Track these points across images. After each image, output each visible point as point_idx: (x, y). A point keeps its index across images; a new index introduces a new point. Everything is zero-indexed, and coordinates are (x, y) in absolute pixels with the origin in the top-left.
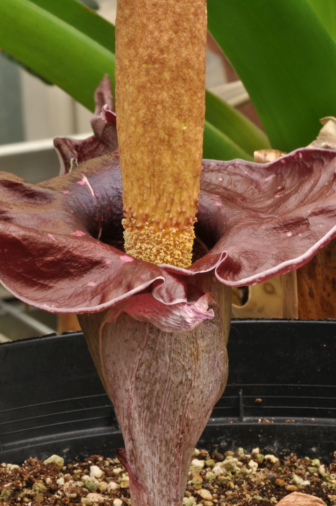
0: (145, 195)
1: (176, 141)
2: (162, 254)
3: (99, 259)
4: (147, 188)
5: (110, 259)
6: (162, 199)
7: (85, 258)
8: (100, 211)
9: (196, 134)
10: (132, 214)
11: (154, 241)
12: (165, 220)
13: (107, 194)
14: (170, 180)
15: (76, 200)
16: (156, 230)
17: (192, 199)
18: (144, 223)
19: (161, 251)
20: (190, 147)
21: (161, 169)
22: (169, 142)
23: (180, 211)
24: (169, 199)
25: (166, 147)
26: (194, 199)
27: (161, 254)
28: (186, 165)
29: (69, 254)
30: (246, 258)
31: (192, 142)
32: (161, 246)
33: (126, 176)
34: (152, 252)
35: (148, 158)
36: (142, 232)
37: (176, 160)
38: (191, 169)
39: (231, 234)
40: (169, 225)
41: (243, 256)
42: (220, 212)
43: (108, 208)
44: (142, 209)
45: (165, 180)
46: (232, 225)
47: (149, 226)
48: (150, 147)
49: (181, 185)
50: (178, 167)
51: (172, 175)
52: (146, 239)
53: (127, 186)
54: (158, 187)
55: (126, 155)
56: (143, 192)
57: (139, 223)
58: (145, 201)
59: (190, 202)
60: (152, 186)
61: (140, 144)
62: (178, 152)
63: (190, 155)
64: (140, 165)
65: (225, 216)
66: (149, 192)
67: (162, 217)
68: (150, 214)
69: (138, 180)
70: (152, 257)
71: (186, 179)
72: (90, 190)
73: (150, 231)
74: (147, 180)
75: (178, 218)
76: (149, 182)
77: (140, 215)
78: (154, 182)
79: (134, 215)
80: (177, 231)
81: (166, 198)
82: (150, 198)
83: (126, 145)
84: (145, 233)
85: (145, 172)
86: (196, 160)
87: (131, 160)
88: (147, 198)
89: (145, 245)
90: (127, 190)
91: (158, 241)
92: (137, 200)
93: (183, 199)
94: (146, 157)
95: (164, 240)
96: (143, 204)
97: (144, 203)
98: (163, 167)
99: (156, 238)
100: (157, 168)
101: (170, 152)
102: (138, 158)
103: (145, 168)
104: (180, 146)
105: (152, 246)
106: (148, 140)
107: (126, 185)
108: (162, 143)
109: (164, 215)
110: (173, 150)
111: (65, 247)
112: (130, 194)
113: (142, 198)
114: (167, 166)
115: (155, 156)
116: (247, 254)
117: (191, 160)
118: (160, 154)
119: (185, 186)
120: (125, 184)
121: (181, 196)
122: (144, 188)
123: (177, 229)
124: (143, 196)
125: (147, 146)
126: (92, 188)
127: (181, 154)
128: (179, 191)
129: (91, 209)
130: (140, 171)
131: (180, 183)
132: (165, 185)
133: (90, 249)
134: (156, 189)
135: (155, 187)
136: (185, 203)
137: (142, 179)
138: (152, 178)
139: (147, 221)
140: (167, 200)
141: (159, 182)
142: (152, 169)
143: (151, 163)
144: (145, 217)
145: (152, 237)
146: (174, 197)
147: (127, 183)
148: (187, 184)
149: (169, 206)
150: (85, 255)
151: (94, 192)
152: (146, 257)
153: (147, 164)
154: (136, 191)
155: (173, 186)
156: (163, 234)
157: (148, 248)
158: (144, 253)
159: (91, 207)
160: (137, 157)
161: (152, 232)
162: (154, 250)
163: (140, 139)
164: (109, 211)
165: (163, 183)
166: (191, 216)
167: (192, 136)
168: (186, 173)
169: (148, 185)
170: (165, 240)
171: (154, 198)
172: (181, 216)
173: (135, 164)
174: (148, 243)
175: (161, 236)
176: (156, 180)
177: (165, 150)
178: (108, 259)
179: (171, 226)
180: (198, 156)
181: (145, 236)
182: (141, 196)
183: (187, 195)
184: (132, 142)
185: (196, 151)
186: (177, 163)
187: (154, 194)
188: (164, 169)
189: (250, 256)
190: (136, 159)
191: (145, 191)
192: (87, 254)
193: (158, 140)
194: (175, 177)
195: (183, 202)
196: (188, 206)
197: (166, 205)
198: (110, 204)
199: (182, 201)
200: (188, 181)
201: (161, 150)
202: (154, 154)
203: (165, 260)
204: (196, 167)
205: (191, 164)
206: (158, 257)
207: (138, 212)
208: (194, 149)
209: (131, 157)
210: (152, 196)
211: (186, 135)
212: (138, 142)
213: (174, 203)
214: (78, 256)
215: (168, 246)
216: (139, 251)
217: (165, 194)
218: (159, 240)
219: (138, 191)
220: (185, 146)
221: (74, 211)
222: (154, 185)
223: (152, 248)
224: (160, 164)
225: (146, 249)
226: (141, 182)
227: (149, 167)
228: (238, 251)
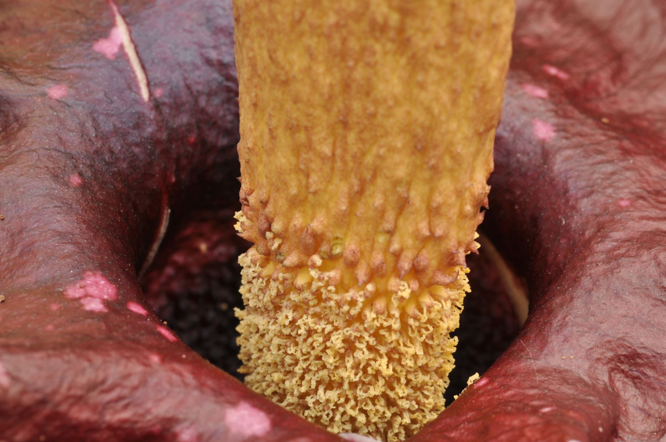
0: (314, 177)
1: (426, 31)
2: (362, 355)
3: (157, 428)
4: (323, 158)
5: (193, 423)
6: (368, 193)
7: (111, 427)
8: (165, 152)
9: (492, 9)
10: (270, 222)
11: (338, 315)
12: (378, 258)
13: (188, 87)
14: (399, 145)
15: (89, 124)
16: (346, 282)
17: (467, 194)
18: (309, 255)
19: (357, 344)
20: (471, 48)
21: (372, 109)
22: (401, 30)
23: (427, 233)
24: (392, 199)
25: (390, 46)
26: (473, 195)
27: (358, 355)
28: (454, 102)
29: (57, 423)
30: (634, 378)
31: (478, 35)
32: (358, 330)
33: (255, 105)
34: (328, 344)
35: (329, 70)
36: (301, 281)
37: (422, 86)
38: (472, 112)
39: (586, 282)
40: (390, 269)
41: (623, 371)
42: (551, 169)
43: (192, 138)
44: (304, 212)
45: (383, 141)
46: (588, 234)
47: (322, 269)
48: (337, 42)
49: (433, 162)
50: (428, 110)
51: (406, 129)
52: (311, 303)
53: (257, 134)
54: (358, 159)
55: (256, 46)
56: (308, 167)
57: (289, 253)
58: (315, 193)
59: (462, 206)
60: (338, 152)
61: (304, 26)
62: (431, 65)
63: (469, 72)
64: (304, 89)
65: (566, 191)
66: (327, 169)
67: (368, 244)
68: (329, 235)
69: (292, 129)
70: (330, 360)
71: (451, 143)
72: (135, 77)
73: (327, 285)
74: (323, 135)
75: (420, 251)
76: (330, 140)
77: (296, 232)
78: (346, 143)
79: (277, 226)
80: (413, 292)
81: (384, 193)
82: (331, 188)
83: (256, 19)
84: (310, 284)
85: (318, 112)
86: (489, 86)
87: (273, 69)
88: (321, 187)
89: (310, 321)
90: (255, 144)
91: (351, 316)
92: (286, 184)
93: (438, 199)
94: (321, 69)
95: (370, 315)
96: (306, 198)
97: (310, 197)
98: (376, 102)
99: (346, 308)
100: (356, 106)
101: (403, 61)
102: (296, 68)
103: (317, 99)
104: (437, 47)
105: (329, 328)
106: (332, 19)
107: (251, 130)
108: (377, 34)
109: (373, 242)
110: (413, 56)
111: (43, 402)
112: (264, 158)
113: (304, 182)
114: (391, 103)
115: (351, 69)
116: (636, 365)
117: (473, 87)
118: (368, 65)
119: (448, 161)
120: (251, 125)
121: (432, 191)
122: (311, 155)
123: (415, 285)
124: (308, 176)
125: (329, 37)
126: (143, 67)
127: (439, 69)
128: (427, 174)
129: (137, 150)
130: (300, 105)
131: (432, 154)
132: (381, 158)
133: (126, 392)
134: (351, 164)
135: (348, 158)
136: (444, 210)
137: (306, 128)
138: (340, 130)
139: (316, 251)
140: (386, 200)
141: (360, 146)
142: (339, 104)
143: (337, 89)
144: (310, 241)
145: (332, 303)
146: (408, 190)
147: (256, 124)
148: (456, 158)
149: (390, 215)
150: (111, 417)
151: (148, 84)
152: (309, 353)
153: (326, 90)
154: (283, 160)
155: (407, 160)
156: (366, 297)
157: (316, 331)
158: (305, 340)
159: (137, 145)
160: (291, 64)
161: (332, 288)
162: (337, 341)
163: (303, 14)
164: (194, 145)
165: (375, 149)
166: (460, 244)
167: (480, 17)
168: (454, 125)
169: (327, 150)
170: (374, 315)
171: (344, 188)
172: (429, 246)
173: (286, 83)
174: (317, 316)
175: (360, 305)
176: (352, 137)
177: (385, 53)
178: (186, 424)
179: (397, 272)
180: (494, 73)
181: (307, 295)
182: (302, 177)
183: (452, 188)
184: (279, 17)
185: (490, 59)
186: (423, 96)
187: (345, 177)
188: (381, 111)
189: (650, 372)
190: (287, 67)
191: (313, 166)
192: (116, 412)
193: (364, 25)
194: (415, 136)
195: (438, 208)
196: (455, 218)
197: (382, 212)
198: (198, 121)
199: (435, 205)
200: (459, 149)
201: (374, 53)
202: (351, 63)
203: (370, 370)
204: (488, 107)
205: (471, 98)
206: (350, 362)
207: (289, 220)
208: (482, 54)
209: (271, 58)
210: (336, 180)
211: (460, 16)
212: (299, 22)
213: (410, 209)
214: (88, 422)
215: (382, 332)
216: (287, 331)
217: (380, 181)
218: (354, 312)
219: (293, 160)
220: (453, 47)
221: (81, 174)
222: (345, 150)
223: (330, 333)
224: (368, 94)
225: (310, 332)
226: (302, 137)
227: (331, 98)
228: (610, 354)
